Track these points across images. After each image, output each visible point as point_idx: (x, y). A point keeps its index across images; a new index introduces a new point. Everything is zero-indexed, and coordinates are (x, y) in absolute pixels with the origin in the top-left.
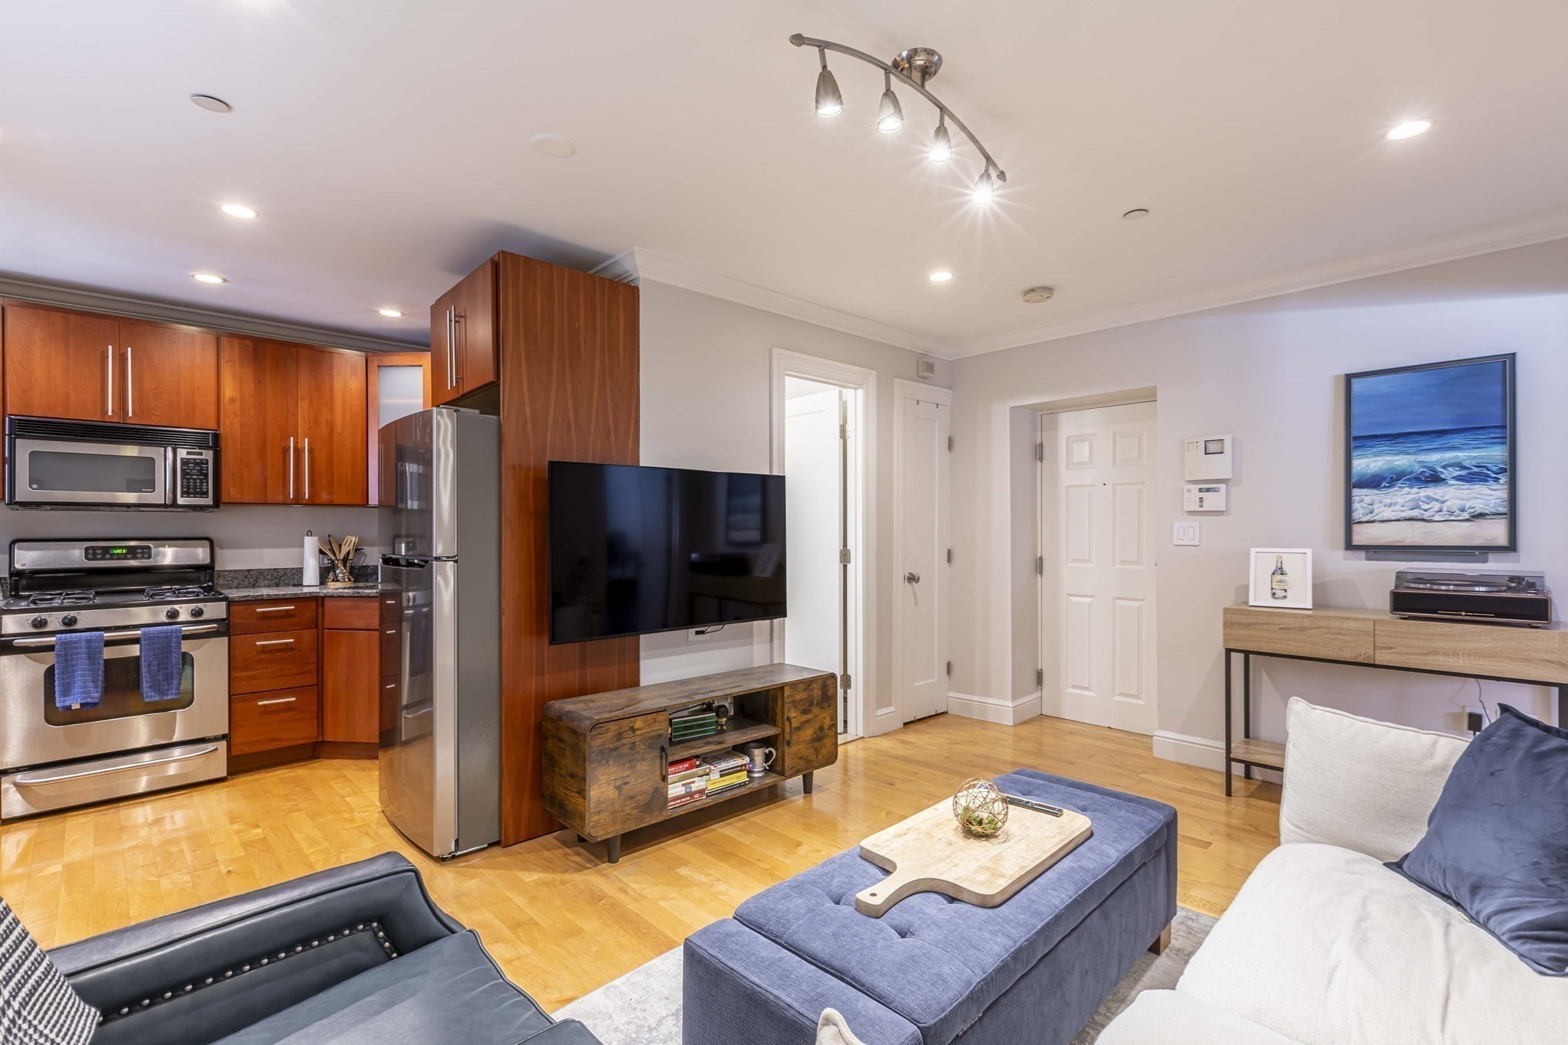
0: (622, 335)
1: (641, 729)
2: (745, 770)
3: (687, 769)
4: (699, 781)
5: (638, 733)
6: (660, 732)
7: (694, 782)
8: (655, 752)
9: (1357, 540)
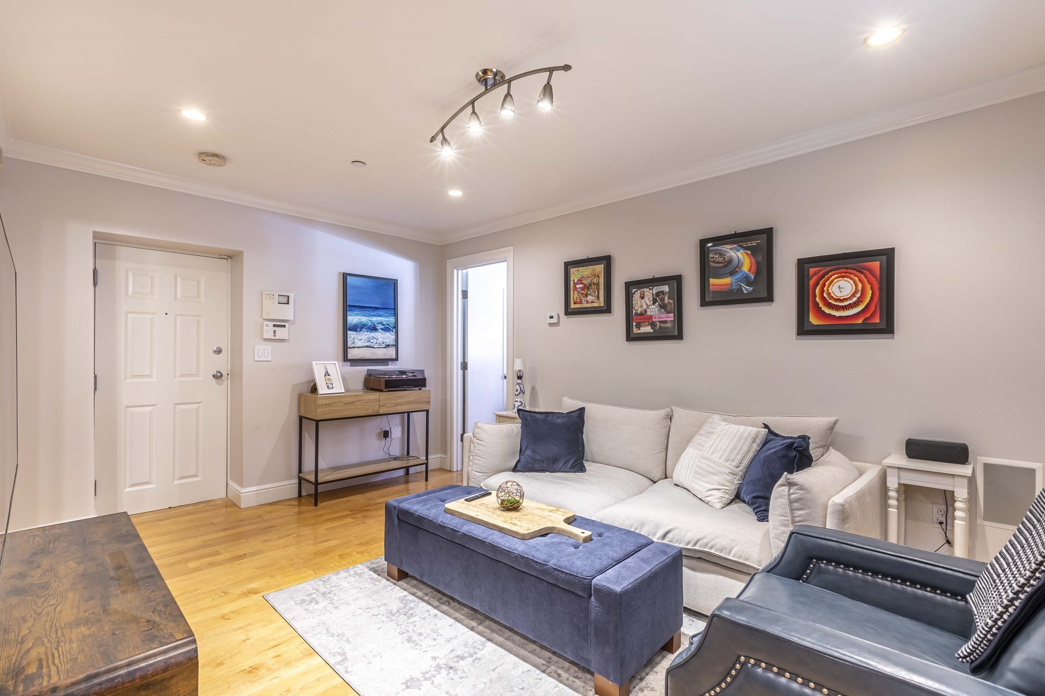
9: (350, 356)
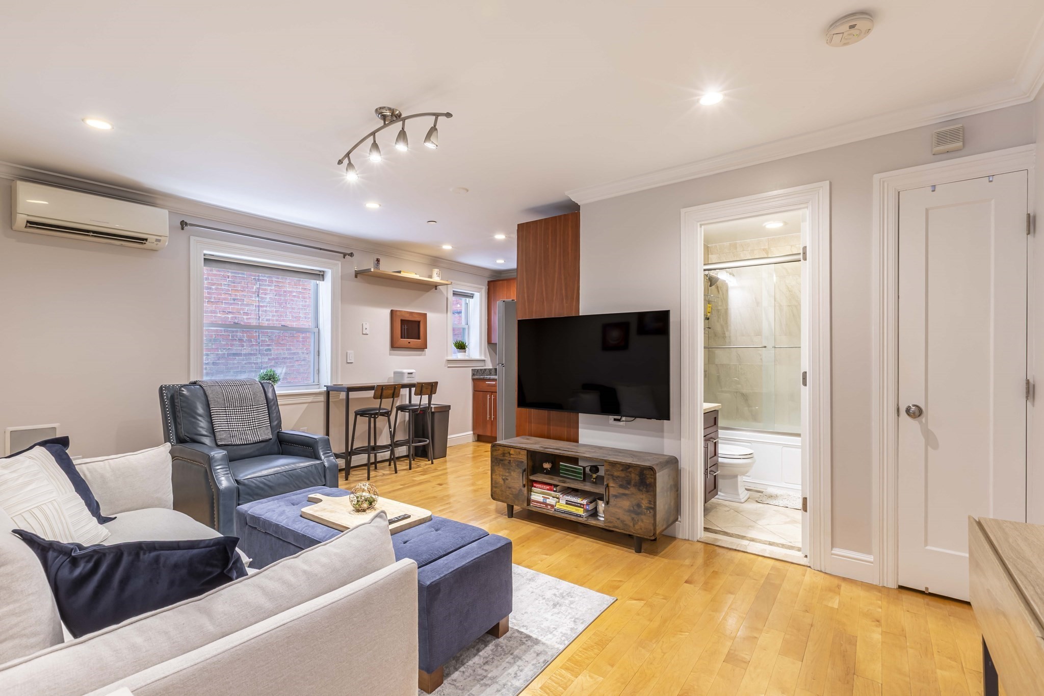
0: (570, 242)
1: (513, 455)
2: (583, 508)
3: (548, 490)
4: (552, 499)
5: (512, 456)
6: (522, 460)
7: (549, 498)
8: (520, 470)
